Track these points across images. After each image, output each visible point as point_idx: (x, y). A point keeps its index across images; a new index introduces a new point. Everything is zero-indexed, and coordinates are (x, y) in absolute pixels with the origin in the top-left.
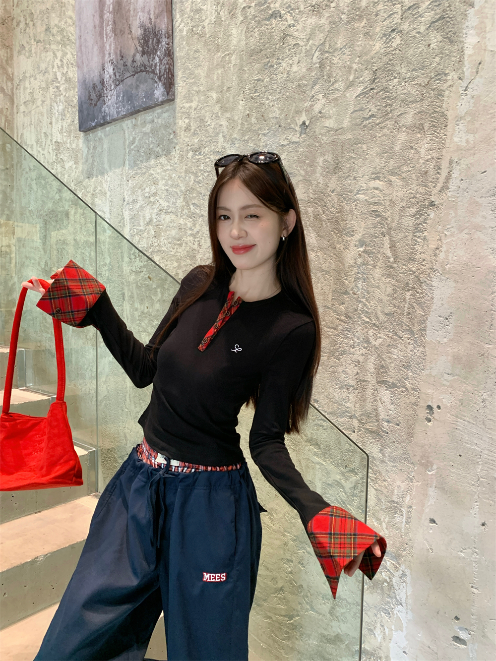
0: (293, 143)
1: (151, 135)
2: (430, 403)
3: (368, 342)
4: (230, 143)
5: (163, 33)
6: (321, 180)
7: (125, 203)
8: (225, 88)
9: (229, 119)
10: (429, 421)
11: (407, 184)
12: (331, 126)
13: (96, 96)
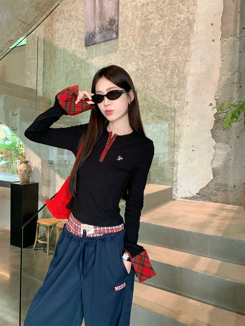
0: (154, 49)
1: (110, 47)
2: (187, 101)
3: (172, 91)
4: (136, 49)
5: (116, 20)
6: (161, 57)
7: (101, 66)
8: (134, 36)
9: (135, 43)
10: (187, 105)
11: (182, 57)
12: (164, 45)
13: (92, 36)
